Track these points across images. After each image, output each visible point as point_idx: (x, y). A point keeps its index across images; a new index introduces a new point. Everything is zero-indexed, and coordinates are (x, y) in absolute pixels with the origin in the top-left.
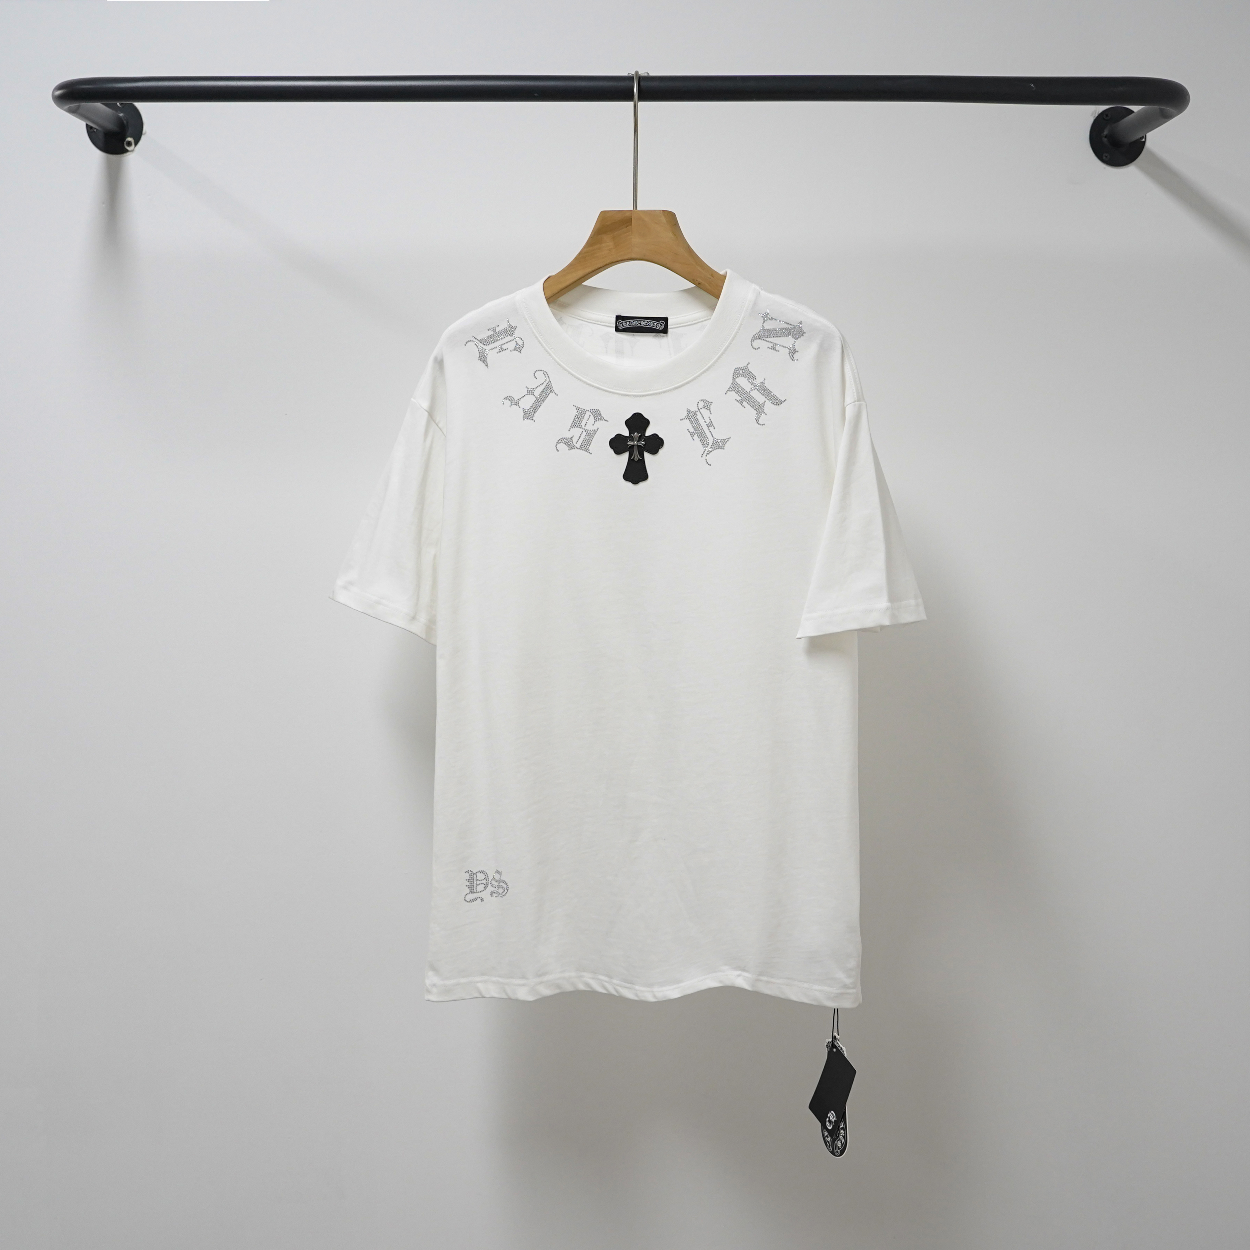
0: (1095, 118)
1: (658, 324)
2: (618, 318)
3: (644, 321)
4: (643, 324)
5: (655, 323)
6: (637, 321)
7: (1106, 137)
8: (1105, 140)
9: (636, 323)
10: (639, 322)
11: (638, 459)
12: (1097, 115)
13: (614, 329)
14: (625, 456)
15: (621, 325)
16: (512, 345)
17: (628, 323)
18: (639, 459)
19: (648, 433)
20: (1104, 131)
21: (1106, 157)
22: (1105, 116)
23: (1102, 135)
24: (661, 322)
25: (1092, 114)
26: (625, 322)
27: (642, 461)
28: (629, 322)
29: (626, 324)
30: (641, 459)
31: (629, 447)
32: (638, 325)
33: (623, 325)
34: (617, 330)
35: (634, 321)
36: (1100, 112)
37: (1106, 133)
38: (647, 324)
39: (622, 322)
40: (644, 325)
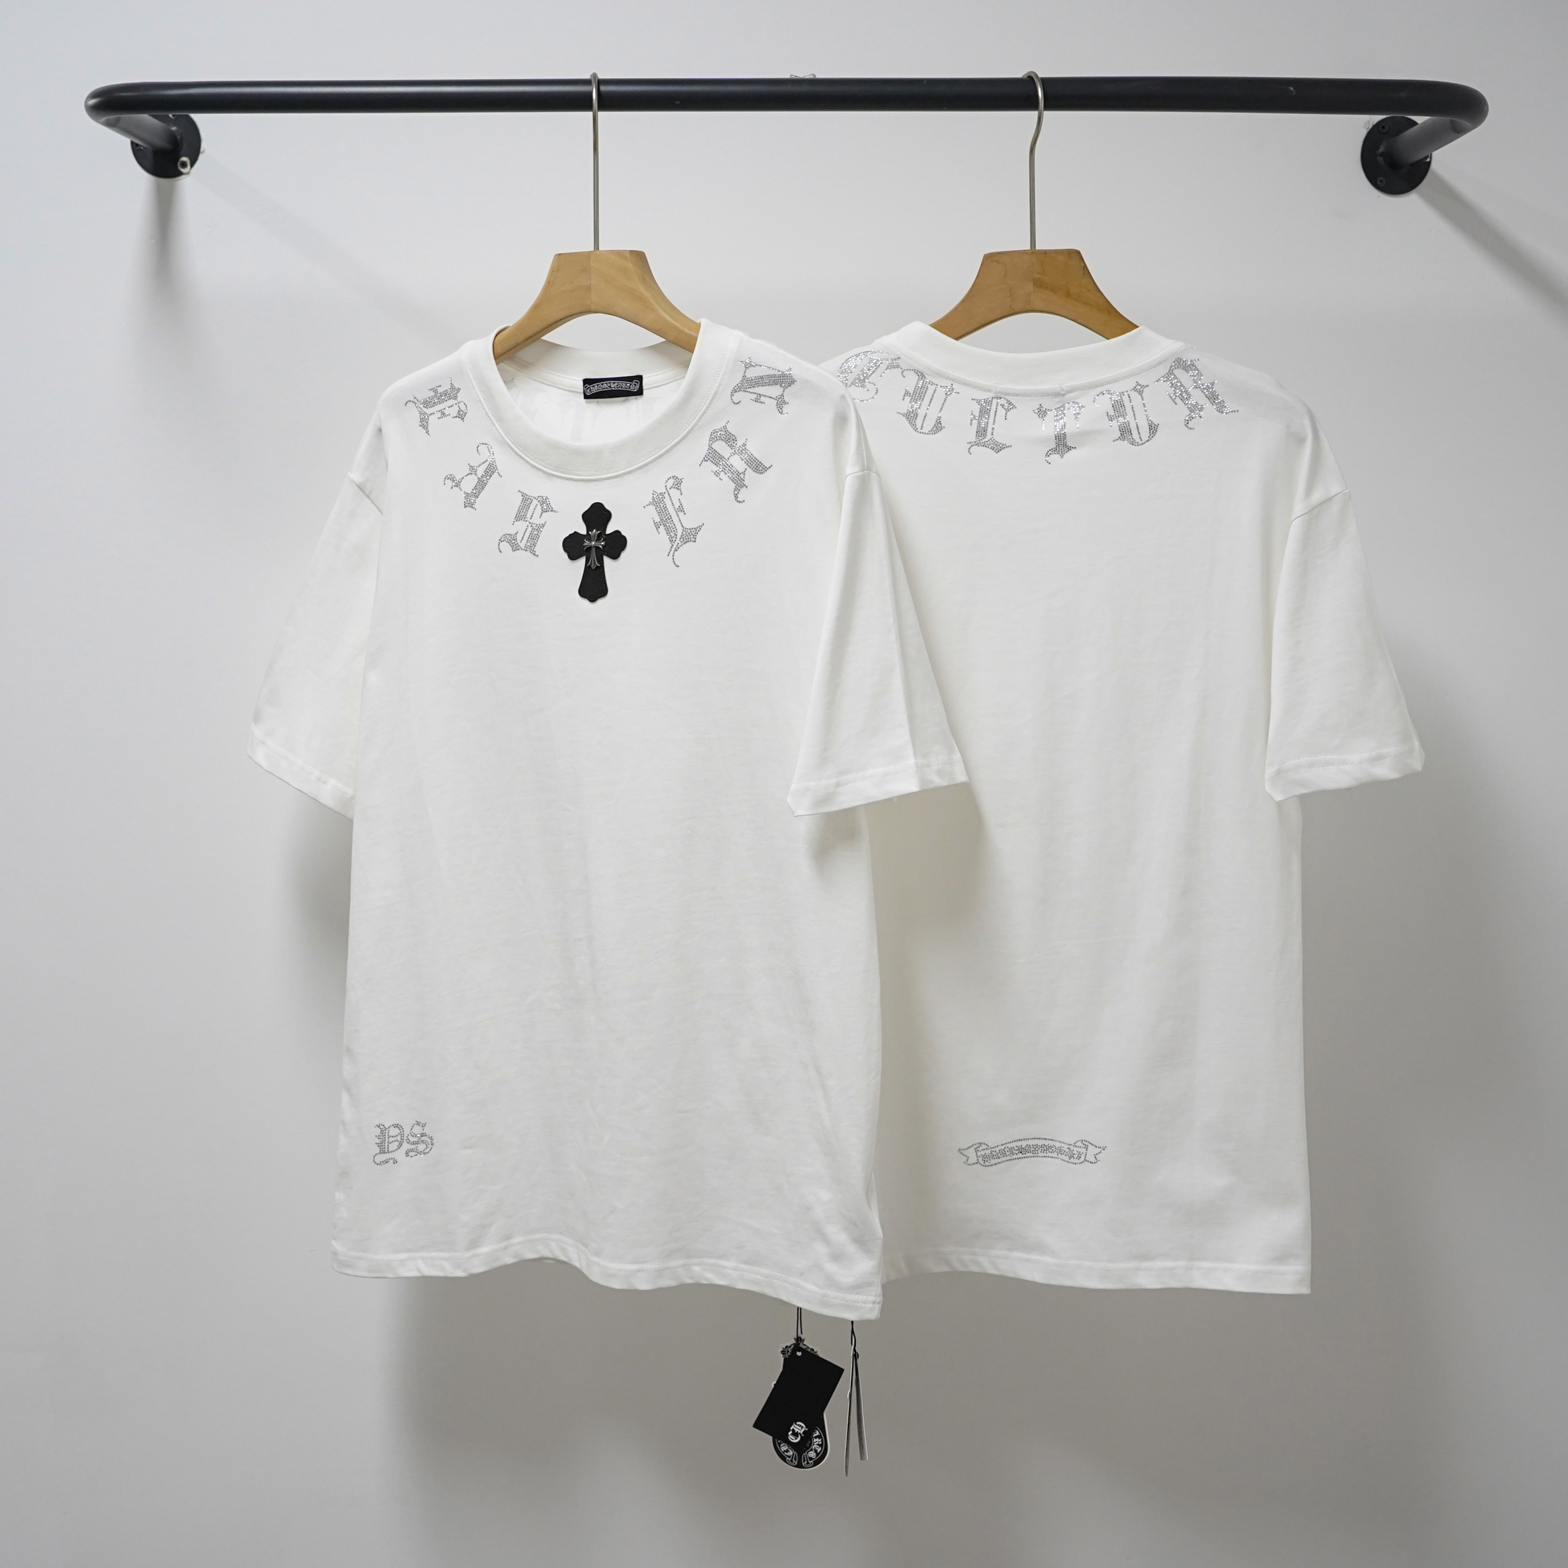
0: (1368, 130)
1: (631, 384)
2: (587, 382)
3: (614, 383)
4: (613, 386)
5: (628, 384)
6: (606, 383)
7: (1381, 155)
8: (1380, 159)
9: (605, 386)
10: (609, 385)
11: (595, 566)
12: (1371, 127)
13: (582, 396)
14: (582, 562)
15: (589, 390)
16: (454, 411)
17: (596, 386)
18: (597, 566)
19: (610, 530)
20: (1378, 148)
21: (1381, 182)
22: (1380, 128)
23: (1377, 152)
24: (635, 382)
25: (1365, 125)
26: (593, 386)
27: (601, 569)
28: (598, 385)
29: (595, 389)
30: (599, 565)
31: (585, 548)
32: (607, 388)
33: (590, 390)
34: (586, 397)
35: (602, 384)
36: (1375, 123)
37: (1381, 150)
38: (617, 386)
39: (589, 386)
40: (614, 388)
